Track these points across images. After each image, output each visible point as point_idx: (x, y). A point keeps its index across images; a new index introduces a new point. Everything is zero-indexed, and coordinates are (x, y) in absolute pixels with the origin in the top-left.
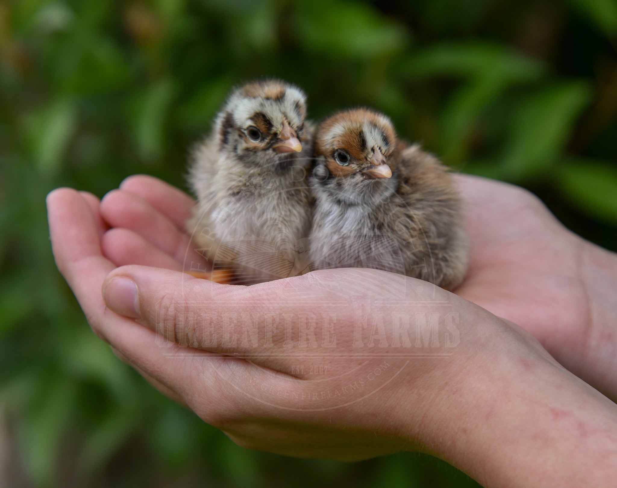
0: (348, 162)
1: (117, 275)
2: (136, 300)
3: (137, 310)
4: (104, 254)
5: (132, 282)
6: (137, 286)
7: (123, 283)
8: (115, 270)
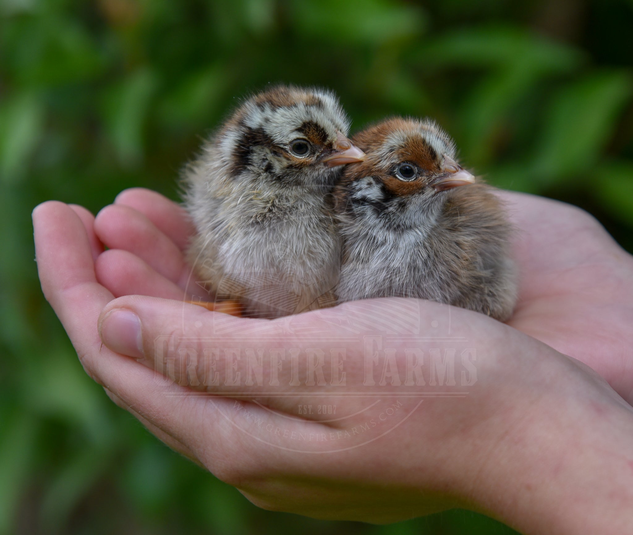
0: (415, 175)
1: (116, 307)
2: (139, 336)
3: (140, 348)
4: (99, 280)
5: (133, 315)
6: (140, 320)
7: (123, 316)
8: (113, 301)
